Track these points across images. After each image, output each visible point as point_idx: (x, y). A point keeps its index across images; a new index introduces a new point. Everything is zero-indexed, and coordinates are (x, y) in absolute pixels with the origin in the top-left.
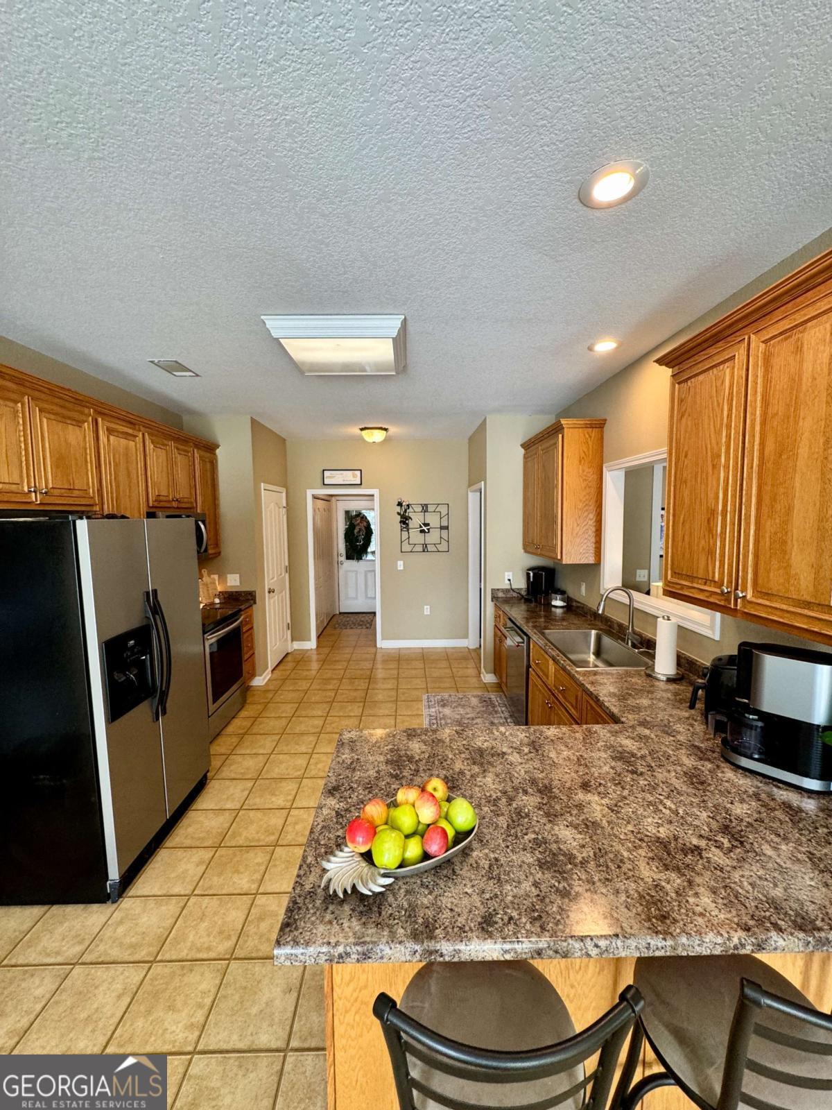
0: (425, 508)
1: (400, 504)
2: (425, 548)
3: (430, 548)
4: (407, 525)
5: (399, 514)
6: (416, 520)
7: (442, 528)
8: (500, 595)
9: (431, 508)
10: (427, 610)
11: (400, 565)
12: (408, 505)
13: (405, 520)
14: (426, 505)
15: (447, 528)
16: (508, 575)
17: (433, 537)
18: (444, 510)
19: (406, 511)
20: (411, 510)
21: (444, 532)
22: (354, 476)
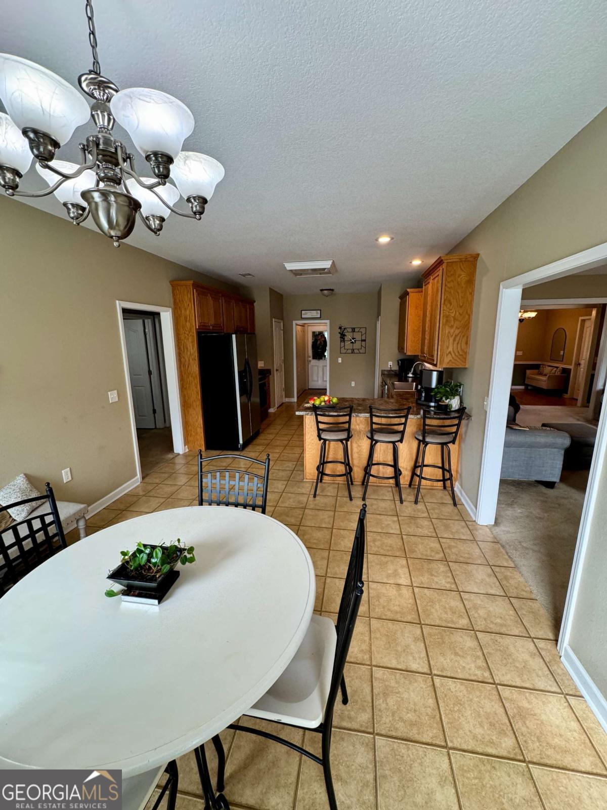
0: (353, 330)
1: (340, 328)
2: (353, 352)
3: (356, 351)
4: (344, 339)
5: (340, 333)
6: (349, 336)
7: (362, 341)
8: (386, 373)
9: (357, 330)
10: (353, 384)
11: (340, 360)
12: (345, 329)
13: (343, 336)
14: (354, 328)
15: (365, 340)
16: (390, 363)
17: (357, 345)
18: (363, 331)
19: (343, 332)
20: (346, 331)
21: (364, 343)
22: (317, 313)
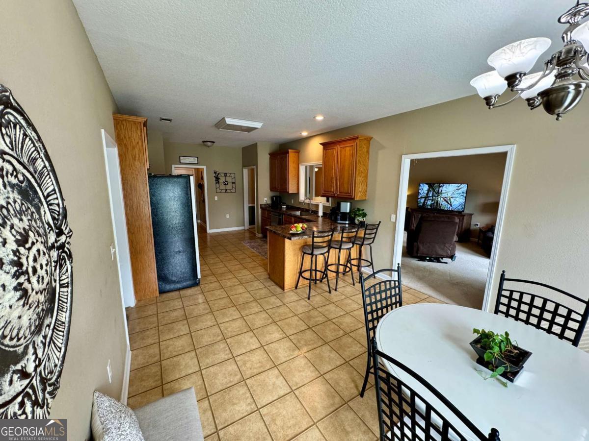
0: (226, 175)
1: (215, 173)
2: (226, 191)
3: (228, 191)
4: (219, 182)
5: (215, 177)
6: (222, 179)
7: (233, 183)
8: (263, 206)
9: (228, 175)
10: (228, 216)
11: (216, 198)
12: (219, 174)
13: (217, 179)
14: (226, 174)
15: (235, 183)
16: (266, 199)
17: (229, 186)
18: (233, 175)
19: (217, 176)
20: (220, 175)
21: (234, 185)
22: (195, 160)
